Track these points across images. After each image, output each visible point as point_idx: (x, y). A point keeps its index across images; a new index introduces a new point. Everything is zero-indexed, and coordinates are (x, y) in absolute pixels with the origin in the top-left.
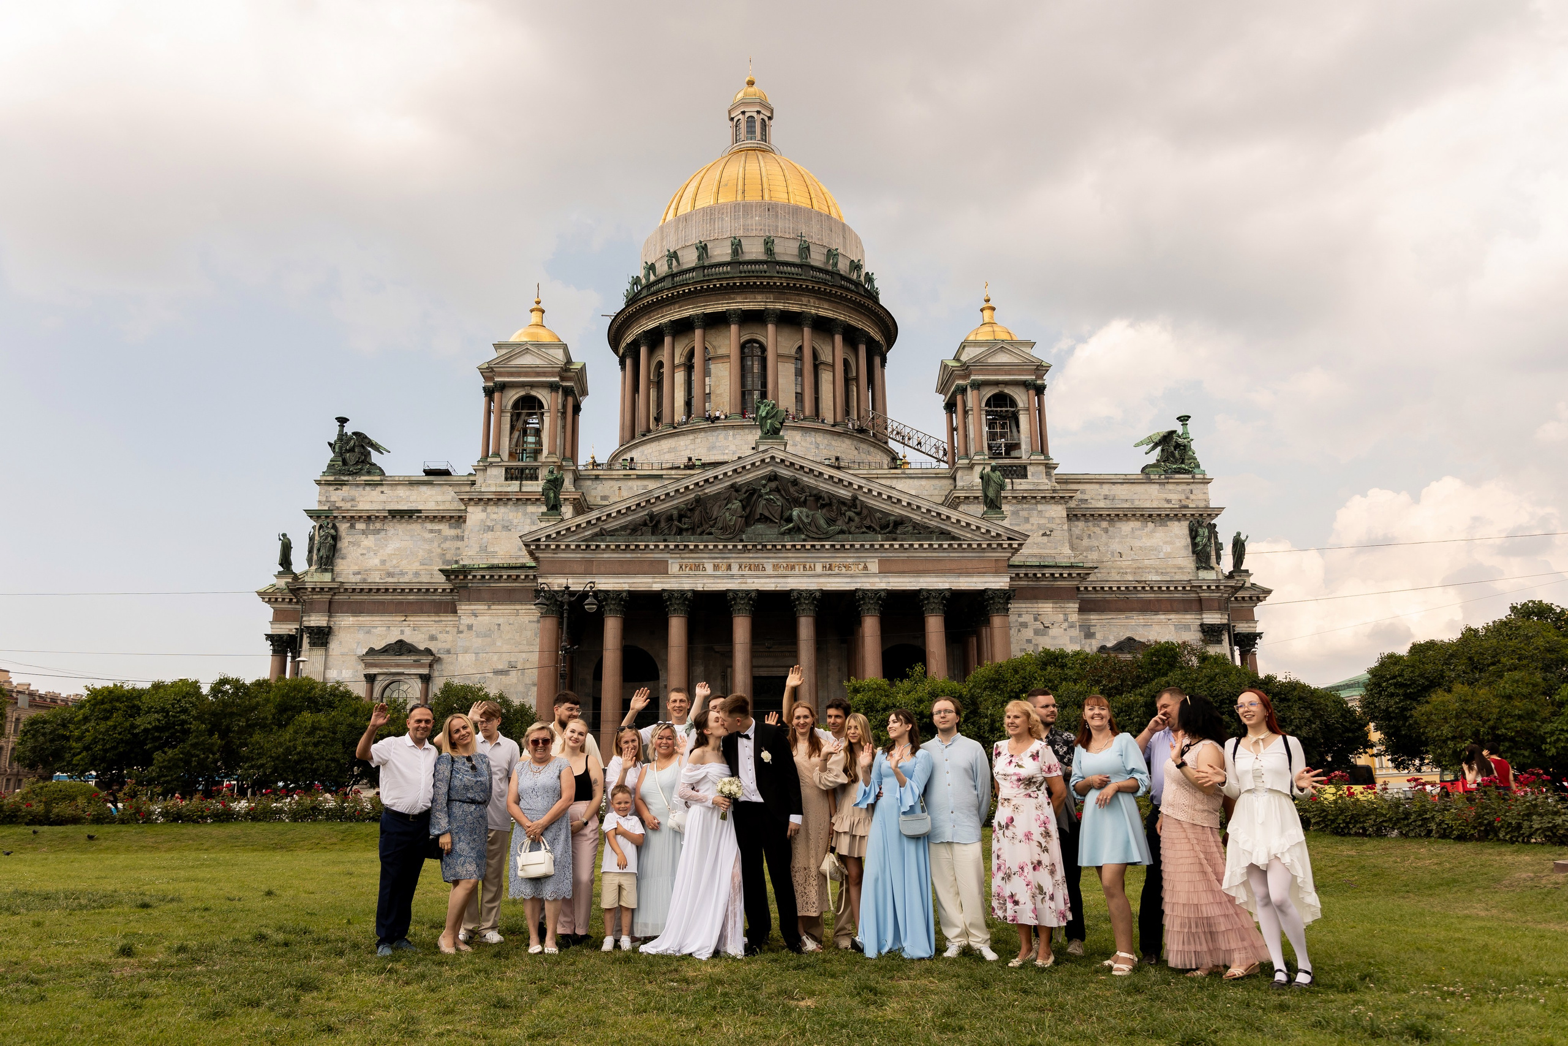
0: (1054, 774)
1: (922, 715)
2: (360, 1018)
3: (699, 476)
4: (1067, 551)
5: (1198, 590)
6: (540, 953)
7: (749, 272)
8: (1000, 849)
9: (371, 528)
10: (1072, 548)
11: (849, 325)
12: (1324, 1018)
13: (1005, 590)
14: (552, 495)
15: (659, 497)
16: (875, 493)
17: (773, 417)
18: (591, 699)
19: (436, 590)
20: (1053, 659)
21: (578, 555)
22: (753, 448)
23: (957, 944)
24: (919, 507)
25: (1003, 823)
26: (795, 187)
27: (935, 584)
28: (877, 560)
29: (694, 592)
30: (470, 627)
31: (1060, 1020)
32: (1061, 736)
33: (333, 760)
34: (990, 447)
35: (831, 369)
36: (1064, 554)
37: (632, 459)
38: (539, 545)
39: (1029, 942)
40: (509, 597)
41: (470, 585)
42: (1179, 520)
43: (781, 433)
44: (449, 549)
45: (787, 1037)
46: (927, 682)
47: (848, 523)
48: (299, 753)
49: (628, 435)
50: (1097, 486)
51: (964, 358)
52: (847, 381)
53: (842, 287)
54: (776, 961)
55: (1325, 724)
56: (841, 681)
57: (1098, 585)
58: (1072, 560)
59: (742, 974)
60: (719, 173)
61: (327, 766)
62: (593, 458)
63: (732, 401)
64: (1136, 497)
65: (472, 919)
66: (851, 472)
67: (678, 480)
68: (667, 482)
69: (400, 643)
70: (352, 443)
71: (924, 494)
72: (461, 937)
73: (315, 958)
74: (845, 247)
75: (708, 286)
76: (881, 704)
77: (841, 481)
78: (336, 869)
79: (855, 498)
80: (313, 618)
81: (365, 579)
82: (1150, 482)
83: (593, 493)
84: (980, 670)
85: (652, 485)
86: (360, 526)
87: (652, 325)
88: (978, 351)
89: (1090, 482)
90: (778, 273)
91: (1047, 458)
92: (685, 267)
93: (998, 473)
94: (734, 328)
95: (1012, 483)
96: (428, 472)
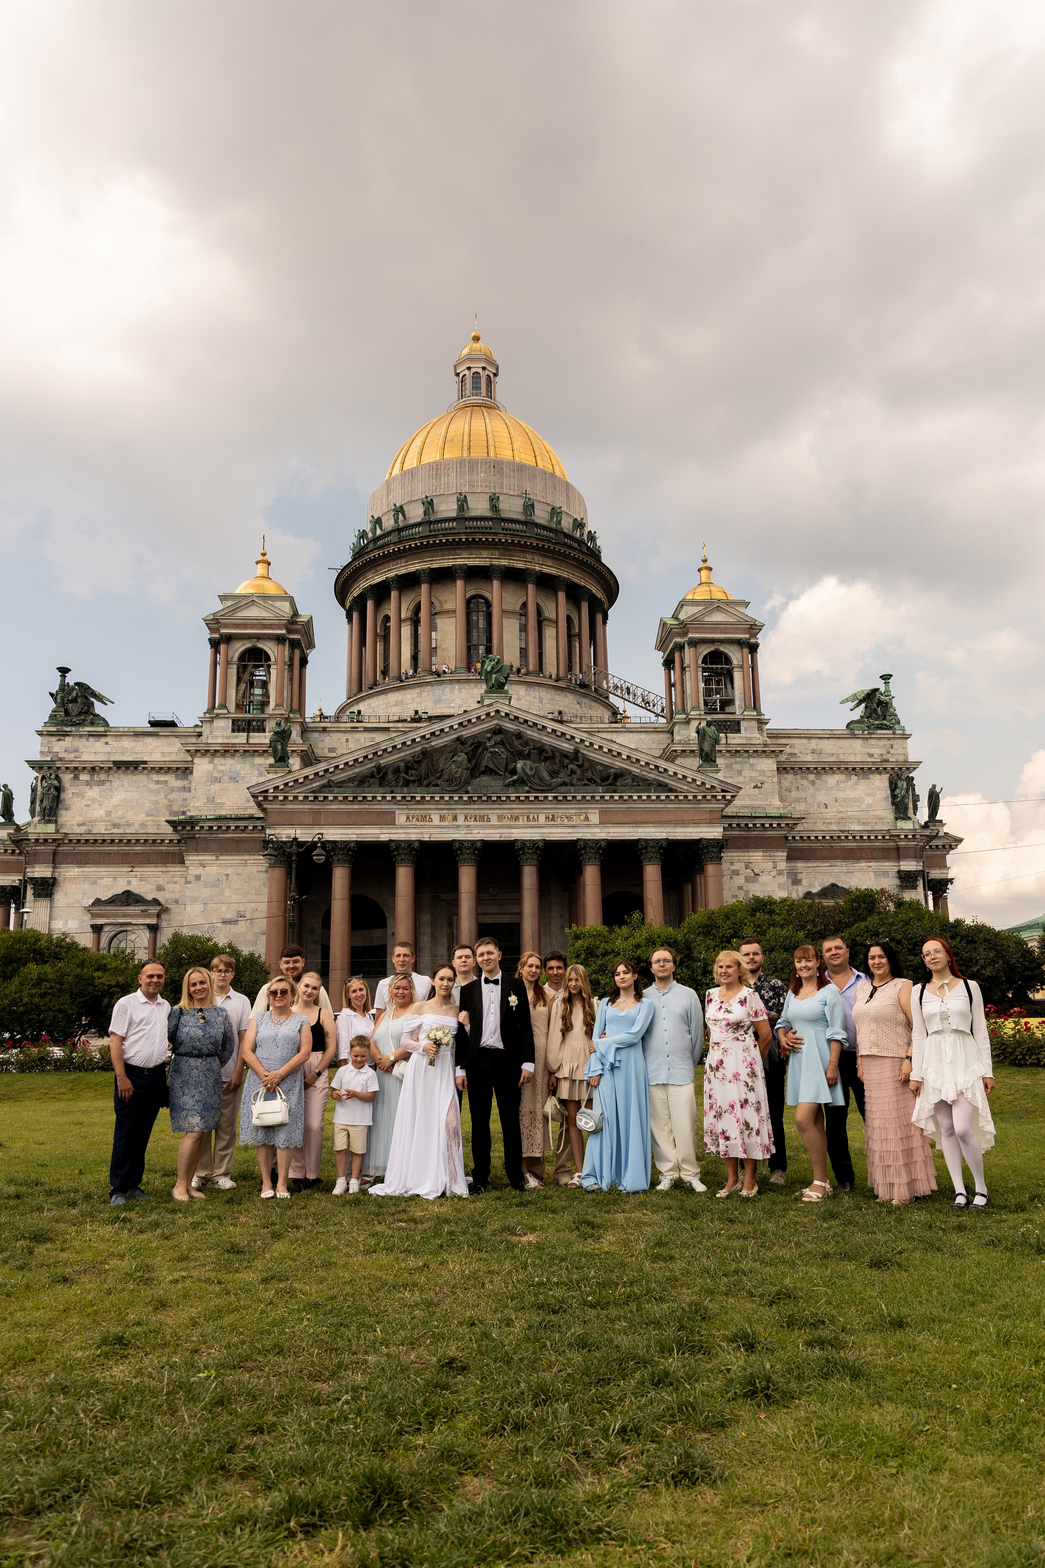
0: (761, 1019)
1: (639, 960)
2: (96, 1268)
3: (425, 729)
4: (777, 802)
5: (896, 839)
6: (273, 1197)
7: (475, 528)
8: (711, 1090)
9: (96, 779)
10: (782, 799)
11: (573, 583)
12: (996, 1237)
13: (718, 840)
14: (279, 747)
15: (386, 749)
16: (596, 747)
17: (498, 671)
18: (320, 947)
19: (163, 841)
20: (762, 906)
21: (307, 807)
22: (479, 702)
23: (669, 1178)
24: (638, 760)
25: (714, 1066)
26: (520, 443)
27: (653, 834)
28: (597, 811)
29: (421, 842)
30: (198, 878)
31: (762, 1247)
32: (769, 982)
33: (60, 1011)
34: (706, 703)
35: (554, 625)
36: (774, 805)
37: (359, 712)
38: (267, 797)
39: (736, 1174)
40: (237, 847)
41: (197, 836)
42: (880, 773)
43: (506, 688)
44: (176, 800)
45: (510, 1271)
46: (644, 929)
47: (570, 775)
48: (25, 1005)
49: (355, 688)
50: (805, 741)
51: (682, 616)
52: (570, 637)
53: (565, 545)
54: (500, 1198)
55: (1007, 964)
56: (562, 928)
57: (805, 835)
58: (782, 811)
59: (468, 1212)
60: (444, 428)
61: (54, 1017)
62: (320, 710)
63: (458, 655)
64: (841, 751)
65: (204, 1168)
66: (573, 726)
67: (405, 733)
68: (393, 735)
69: (127, 893)
70: (74, 693)
71: (643, 747)
72: (194, 1184)
73: (48, 1209)
74: (568, 505)
75: (434, 541)
76: (601, 950)
77: (563, 734)
78: (65, 1119)
79: (577, 751)
80: (37, 869)
81: (90, 830)
82: (854, 737)
83: (321, 745)
84: (694, 917)
85: (379, 737)
86: (84, 777)
87: (378, 579)
88: (696, 609)
89: (799, 736)
90: (503, 529)
91: (760, 713)
92: (412, 521)
93: (713, 728)
94: (460, 583)
95: (726, 737)
96: (153, 724)
